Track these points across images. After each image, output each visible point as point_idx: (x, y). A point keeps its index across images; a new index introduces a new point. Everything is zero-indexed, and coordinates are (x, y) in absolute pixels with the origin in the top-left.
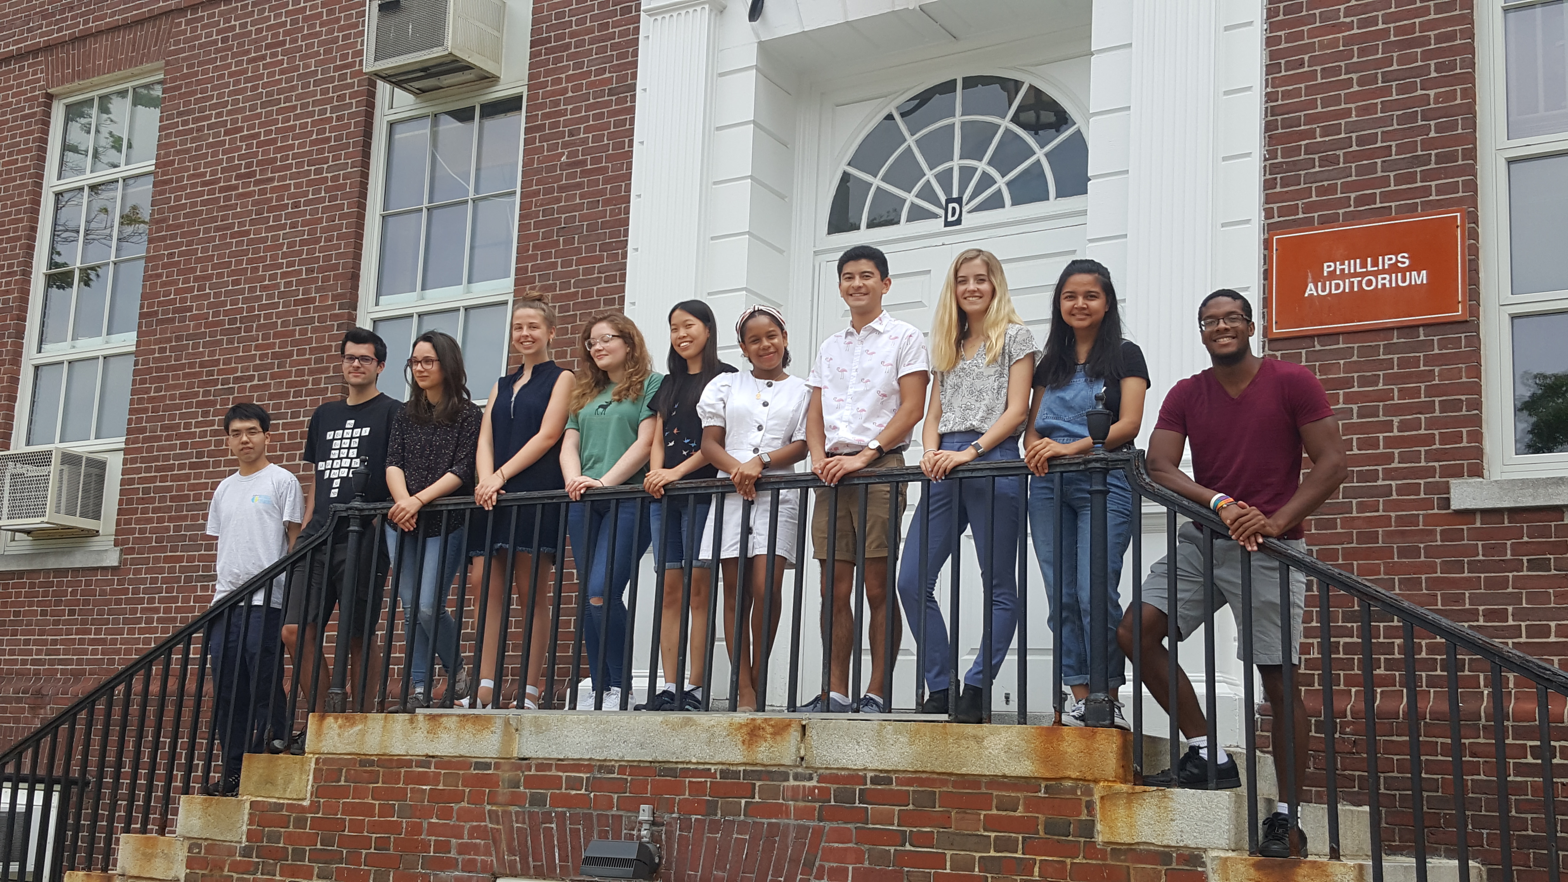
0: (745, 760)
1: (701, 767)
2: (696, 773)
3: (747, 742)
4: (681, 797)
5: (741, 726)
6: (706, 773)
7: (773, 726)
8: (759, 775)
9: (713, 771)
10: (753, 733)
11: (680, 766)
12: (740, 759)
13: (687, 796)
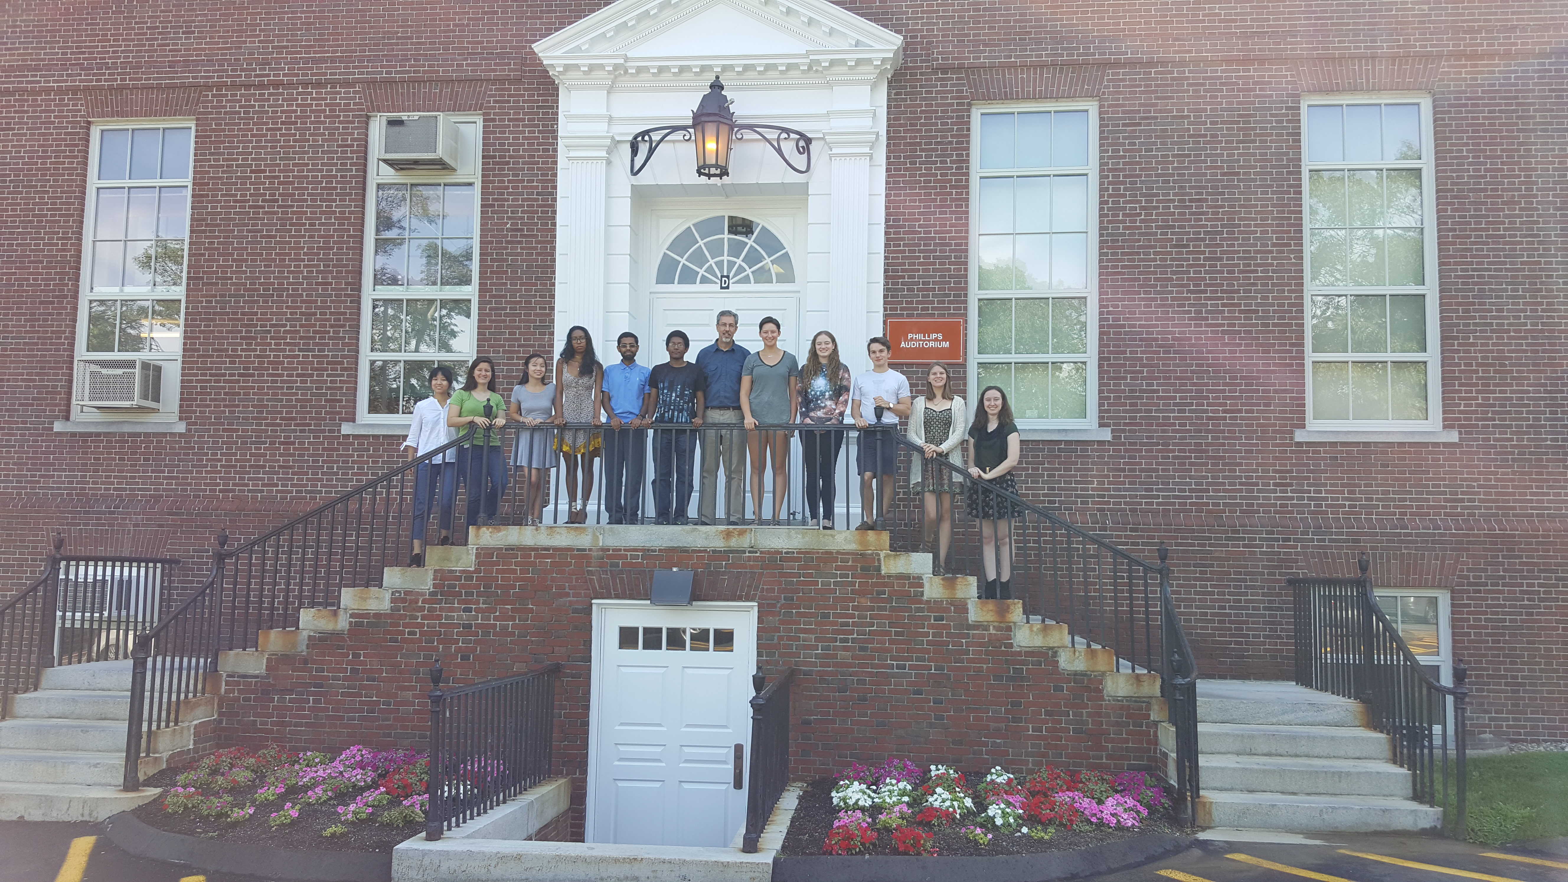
0: (725, 546)
2: (700, 551)
3: (725, 538)
5: (722, 532)
6: (705, 551)
8: (731, 551)
9: (708, 550)
10: (728, 534)
12: (722, 545)
13: (695, 561)
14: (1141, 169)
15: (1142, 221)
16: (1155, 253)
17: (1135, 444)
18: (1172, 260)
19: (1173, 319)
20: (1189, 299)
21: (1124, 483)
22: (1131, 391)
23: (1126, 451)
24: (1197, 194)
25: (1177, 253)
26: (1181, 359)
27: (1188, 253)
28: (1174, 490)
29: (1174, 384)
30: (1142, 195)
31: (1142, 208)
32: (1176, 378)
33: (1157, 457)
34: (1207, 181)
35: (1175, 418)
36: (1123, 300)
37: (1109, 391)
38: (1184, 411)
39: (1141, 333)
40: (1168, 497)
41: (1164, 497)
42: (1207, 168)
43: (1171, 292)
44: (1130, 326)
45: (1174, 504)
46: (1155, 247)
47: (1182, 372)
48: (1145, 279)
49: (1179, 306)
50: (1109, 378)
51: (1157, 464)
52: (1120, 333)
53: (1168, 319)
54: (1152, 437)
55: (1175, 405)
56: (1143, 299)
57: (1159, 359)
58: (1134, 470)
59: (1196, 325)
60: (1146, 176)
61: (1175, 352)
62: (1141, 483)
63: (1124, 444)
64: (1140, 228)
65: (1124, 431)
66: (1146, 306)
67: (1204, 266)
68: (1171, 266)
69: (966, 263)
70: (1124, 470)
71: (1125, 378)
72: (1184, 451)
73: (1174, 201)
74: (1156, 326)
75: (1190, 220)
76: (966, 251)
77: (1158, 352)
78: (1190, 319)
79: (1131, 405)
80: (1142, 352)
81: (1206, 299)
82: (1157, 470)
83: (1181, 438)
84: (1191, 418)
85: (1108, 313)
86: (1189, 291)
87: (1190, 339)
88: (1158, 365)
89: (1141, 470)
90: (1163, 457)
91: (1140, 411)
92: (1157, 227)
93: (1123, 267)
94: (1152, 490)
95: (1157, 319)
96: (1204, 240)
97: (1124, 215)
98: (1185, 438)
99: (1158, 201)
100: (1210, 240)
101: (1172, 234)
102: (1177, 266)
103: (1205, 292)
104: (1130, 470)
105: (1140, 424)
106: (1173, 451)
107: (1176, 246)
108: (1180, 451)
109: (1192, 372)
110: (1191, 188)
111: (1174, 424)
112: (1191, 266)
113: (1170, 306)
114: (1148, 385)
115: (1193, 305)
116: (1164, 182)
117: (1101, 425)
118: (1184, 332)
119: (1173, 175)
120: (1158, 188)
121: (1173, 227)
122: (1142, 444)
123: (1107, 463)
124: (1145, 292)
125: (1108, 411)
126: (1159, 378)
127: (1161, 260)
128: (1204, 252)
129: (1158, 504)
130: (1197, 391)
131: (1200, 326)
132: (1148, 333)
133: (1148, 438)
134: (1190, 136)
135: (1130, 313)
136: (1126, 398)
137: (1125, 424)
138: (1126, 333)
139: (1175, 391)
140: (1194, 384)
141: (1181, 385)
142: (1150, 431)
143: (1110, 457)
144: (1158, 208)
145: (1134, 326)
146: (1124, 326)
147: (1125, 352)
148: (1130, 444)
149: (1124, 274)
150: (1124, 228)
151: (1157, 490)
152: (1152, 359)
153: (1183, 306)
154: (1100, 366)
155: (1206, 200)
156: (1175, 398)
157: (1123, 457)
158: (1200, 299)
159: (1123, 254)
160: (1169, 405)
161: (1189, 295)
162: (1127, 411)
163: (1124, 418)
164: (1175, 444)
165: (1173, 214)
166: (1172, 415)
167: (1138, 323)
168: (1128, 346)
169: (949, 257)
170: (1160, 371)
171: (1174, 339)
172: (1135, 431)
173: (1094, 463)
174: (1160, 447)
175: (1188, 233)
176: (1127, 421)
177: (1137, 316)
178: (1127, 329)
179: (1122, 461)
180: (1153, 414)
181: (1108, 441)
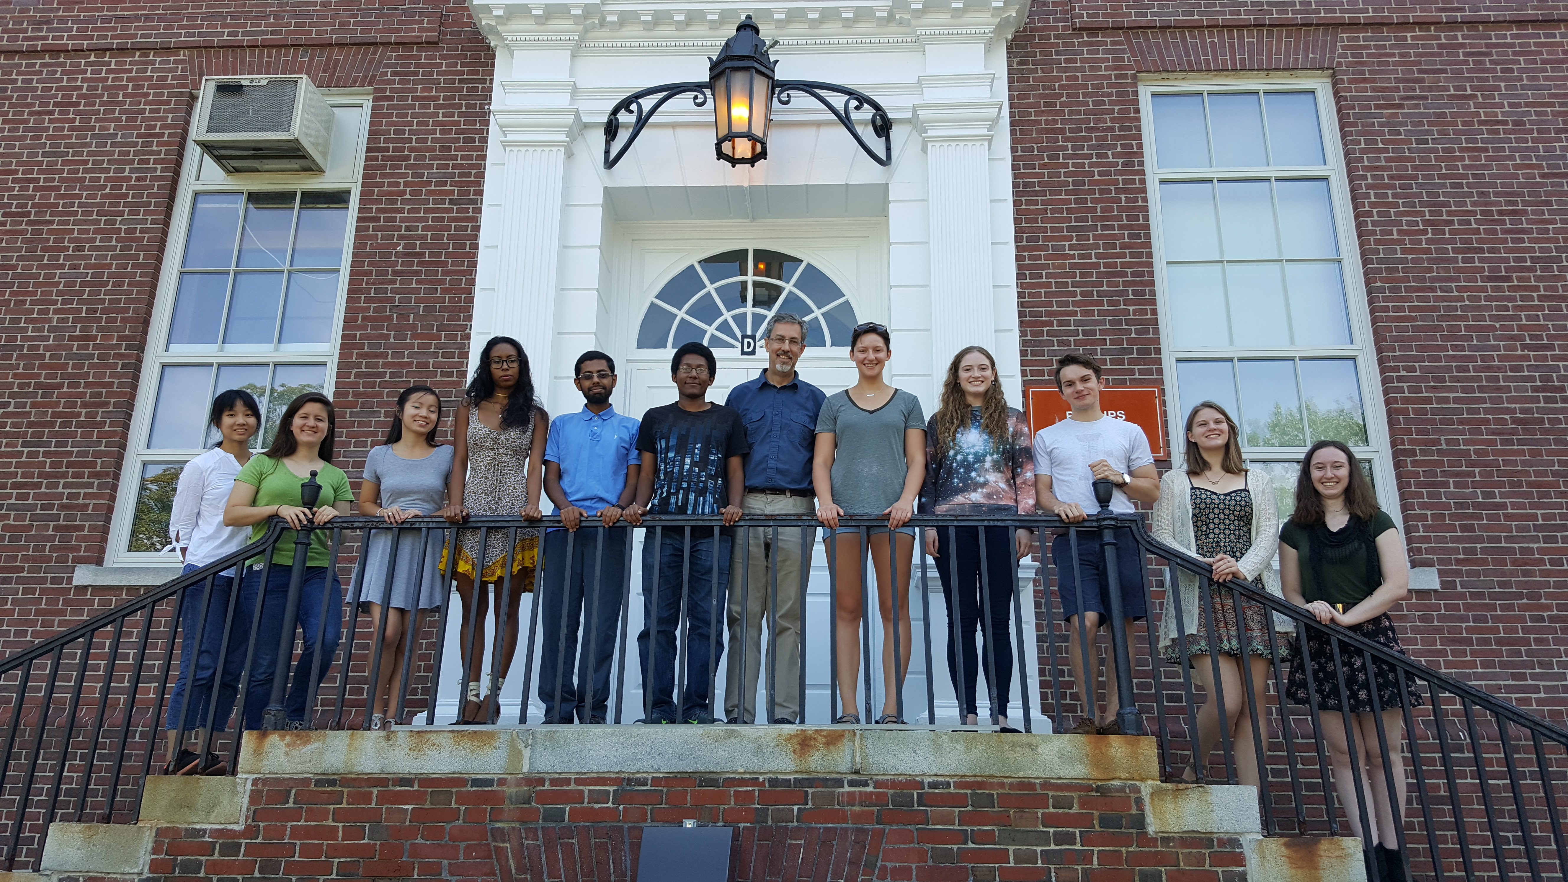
0: (797, 769)
1: (748, 776)
2: (742, 782)
3: (798, 751)
4: (727, 806)
5: (791, 737)
6: (754, 781)
7: (825, 736)
8: (811, 782)
9: (761, 780)
10: (805, 743)
11: (725, 776)
12: (792, 767)
13: (732, 804)
14: (1415, 168)
15: (1429, 241)
16: (1460, 289)
17: (1481, 596)
18: (1487, 299)
19: (1508, 389)
20: (1527, 358)
21: (1473, 665)
22: (1460, 505)
23: (1468, 607)
24: (1508, 203)
25: (1495, 289)
26: (1533, 453)
27: (1511, 288)
28: (1562, 676)
29: (1528, 495)
30: (1422, 204)
31: (1426, 222)
32: (1530, 484)
33: (1522, 619)
34: (1521, 185)
35: (1541, 551)
36: (1421, 359)
37: (1423, 506)
38: (1554, 539)
39: (1459, 411)
40: (1555, 689)
41: (1547, 689)
42: (1516, 167)
43: (1497, 348)
44: (1440, 400)
46: (1458, 280)
47: (1537, 474)
48: (1451, 328)
49: (1513, 369)
50: (1418, 485)
51: (1525, 630)
52: (1424, 412)
53: (1499, 389)
54: (1508, 584)
55: (1537, 528)
56: (1453, 358)
57: (1496, 453)
58: (1487, 642)
59: (1547, 400)
60: (1424, 177)
61: (1520, 442)
62: (1503, 665)
63: (1462, 596)
64: (1428, 251)
65: (1458, 573)
66: (1459, 369)
67: (1541, 309)
68: (1489, 308)
69: (1153, 302)
70: (1469, 641)
71: (1446, 485)
73: (1474, 213)
74: (1482, 400)
75: (1505, 241)
76: (1152, 283)
77: (1493, 443)
78: (1535, 389)
79: (1464, 528)
80: (1466, 442)
81: (1555, 358)
82: (1527, 642)
83: (1557, 585)
85: (1400, 379)
86: (1524, 347)
87: (1542, 421)
88: (1496, 464)
89: (1499, 641)
90: (1533, 619)
91: (1480, 540)
92: (1456, 251)
93: (1411, 309)
94: (1523, 677)
95: (1481, 389)
96: (1532, 269)
97: (1400, 232)
99: (1449, 213)
100: (1543, 269)
101: (1481, 260)
102: (1498, 308)
103: (1551, 348)
104: (1481, 642)
105: (1485, 562)
106: (1548, 608)
107: (1490, 279)
108: (1559, 607)
109: (1555, 474)
110: (1497, 194)
111: (1542, 562)
112: (1521, 308)
113: (1499, 369)
114: (1485, 495)
115: (1537, 368)
116: (1454, 186)
117: (1414, 564)
118: (1529, 411)
119: (1466, 177)
120: (1445, 194)
121: (1481, 250)
122: (1494, 596)
123: (1438, 630)
124: (1455, 348)
125: (1426, 539)
126: (1501, 485)
127: (1470, 298)
128: (1536, 289)
129: (1539, 702)
131: (1554, 400)
132: (1470, 411)
133: (1501, 584)
134: (1481, 123)
135: (1434, 378)
136: (1452, 517)
137: (1459, 562)
138: (1434, 412)
139: (1533, 506)
141: (1541, 495)
142: (1503, 574)
143: (1441, 618)
144: (1450, 223)
145: (1446, 400)
146: (1428, 400)
147: (1437, 442)
148: (1473, 595)
149: (1415, 319)
150: (1404, 251)
151: (1533, 677)
152: (1485, 453)
153: (1520, 369)
154: (1398, 465)
155: (1525, 212)
156: (1535, 517)
157: (1465, 619)
158: (1545, 358)
159: (1408, 289)
160: (1527, 529)
161: (1526, 352)
162: (1457, 540)
163: (1456, 551)
164: (1549, 596)
165: (1477, 231)
166: (1535, 546)
167: (1452, 395)
168: (1442, 432)
169: (1124, 293)
170: (1501, 473)
171: (1515, 421)
172: (1477, 574)
173: (1415, 630)
174: (1525, 601)
175: (1507, 260)
176: (1462, 556)
177: (1448, 384)
178: (1435, 406)
179: (1464, 625)
180: (1503, 545)
181: (1435, 591)
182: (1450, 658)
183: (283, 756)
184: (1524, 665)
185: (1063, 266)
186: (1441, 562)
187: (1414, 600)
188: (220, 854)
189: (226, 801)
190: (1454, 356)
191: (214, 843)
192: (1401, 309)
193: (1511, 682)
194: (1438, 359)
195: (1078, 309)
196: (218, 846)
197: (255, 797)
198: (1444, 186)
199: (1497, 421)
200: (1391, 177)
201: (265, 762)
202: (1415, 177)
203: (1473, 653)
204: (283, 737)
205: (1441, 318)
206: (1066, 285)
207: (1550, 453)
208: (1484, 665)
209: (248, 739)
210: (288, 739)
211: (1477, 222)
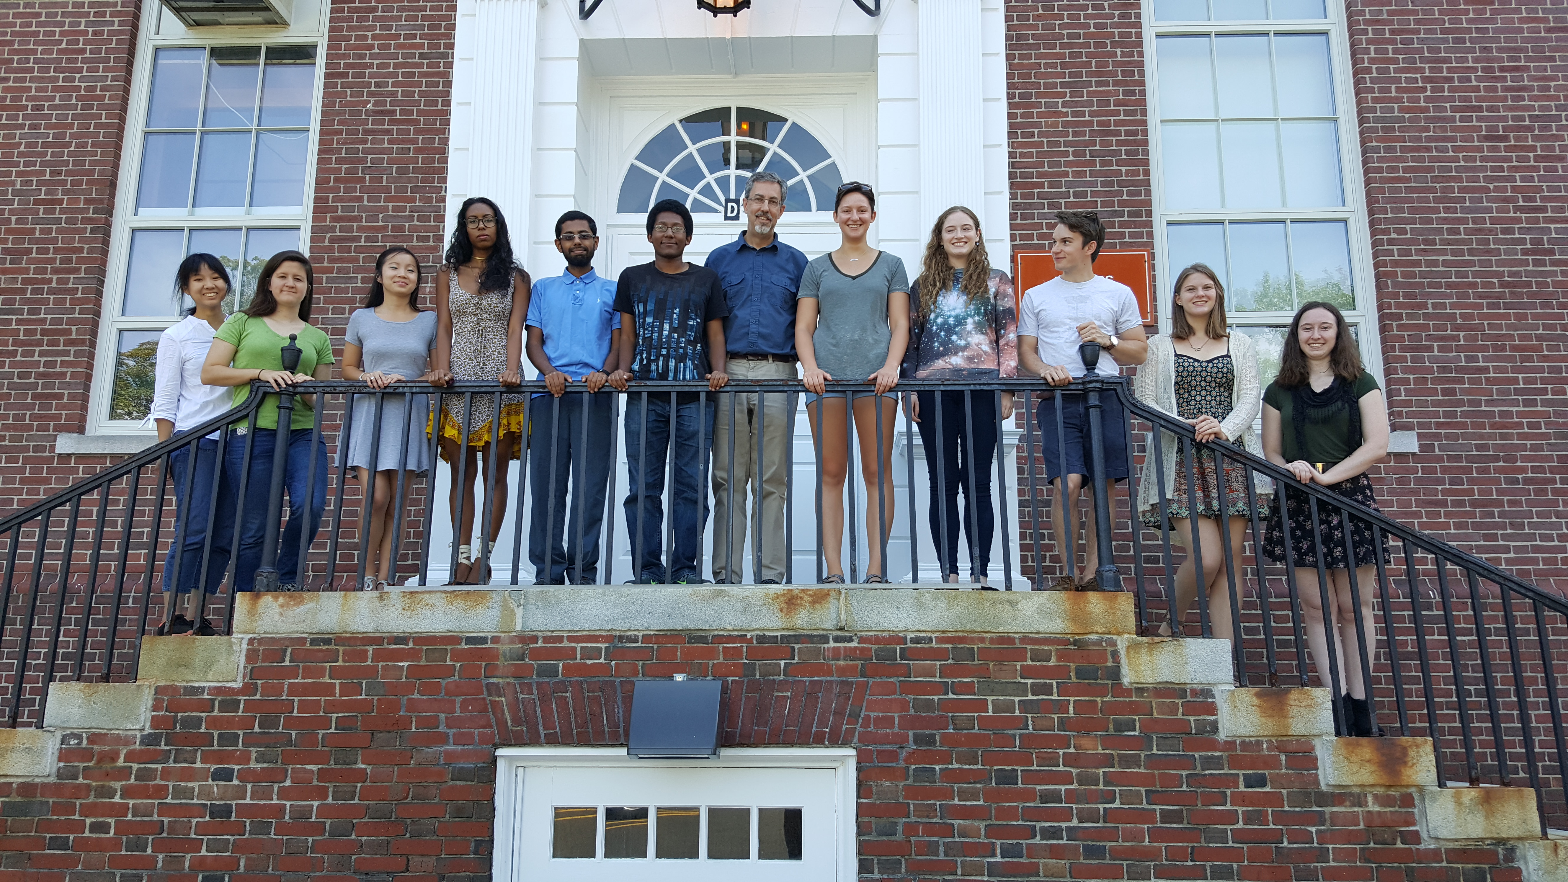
0: (784, 626)
1: (736, 633)
2: (731, 639)
3: (785, 610)
4: (716, 662)
5: (777, 596)
6: (742, 638)
7: (811, 596)
8: (798, 639)
9: (749, 637)
10: (791, 602)
11: (712, 634)
12: (779, 624)
13: (721, 659)
14: (1417, 22)
15: (1427, 99)
16: (1456, 149)
17: (1458, 458)
18: (1483, 159)
19: (1498, 252)
20: (1518, 220)
21: (1447, 526)
22: (1443, 369)
23: (1444, 470)
24: (1511, 59)
25: (1492, 149)
26: (1518, 317)
27: (1508, 148)
28: (1532, 537)
29: (1512, 359)
30: (1423, 60)
31: (1426, 79)
32: (1514, 348)
33: (1497, 481)
34: (1525, 40)
35: (1520, 414)
36: (1412, 221)
37: (1407, 370)
38: (1534, 403)
39: (1447, 275)
40: (1524, 549)
41: (1517, 549)
42: (1522, 20)
43: (1489, 210)
44: (1430, 263)
45: (1535, 561)
46: (1453, 139)
47: (1522, 338)
48: (1444, 190)
49: (1505, 231)
50: (1403, 349)
51: (1500, 492)
52: (1413, 275)
53: (1489, 252)
54: (1485, 447)
55: (1518, 392)
57: (1482, 317)
58: (1461, 504)
59: (1536, 263)
60: (1427, 31)
61: (1507, 306)
62: (1476, 526)
63: (1440, 459)
64: (1426, 110)
65: (1437, 437)
66: (1451, 231)
67: (1536, 169)
68: (1484, 169)
69: (1146, 162)
70: (1444, 503)
71: (1430, 349)
72: (1542, 470)
73: (1475, 69)
74: (1471, 263)
75: (1505, 99)
76: (1146, 143)
77: (1480, 306)
78: (1525, 252)
79: (1445, 392)
80: (1453, 306)
81: (1547, 220)
82: (1500, 504)
83: (1533, 448)
84: (1547, 415)
85: (1391, 242)
86: (1517, 209)
87: (1529, 284)
88: (1481, 327)
89: (1474, 504)
90: (1508, 481)
91: (1460, 403)
92: (1454, 109)
93: (1406, 170)
94: (1494, 537)
95: (1471, 252)
96: (1530, 129)
97: (1398, 90)
98: (1540, 448)
99: (1449, 70)
100: (1541, 128)
101: (1479, 119)
102: (1493, 169)
103: (1543, 209)
104: (1455, 503)
105: (1464, 425)
106: (1523, 470)
107: (1487, 138)
108: (1534, 469)
109: (1539, 338)
110: (1500, 49)
111: (1519, 425)
112: (1516, 169)
113: (1490, 231)
114: (1469, 359)
115: (1528, 230)
116: (1456, 41)
117: (1394, 428)
118: (1517, 274)
119: (1469, 31)
120: (1447, 50)
121: (1480, 109)
122: (1470, 459)
123: (1415, 492)
124: (1447, 210)
125: (1408, 403)
126: (1484, 348)
127: (1465, 158)
128: (1533, 149)
129: (1509, 561)
130: (1551, 370)
131: (1543, 263)
132: (1458, 274)
133: (1478, 447)
135: (1426, 242)
136: (1435, 381)
137: (1439, 425)
138: (1423, 275)
139: (1515, 370)
140: (1545, 358)
141: (1524, 359)
142: (1482, 437)
143: (1418, 481)
144: (1450, 79)
145: (1435, 263)
146: (1417, 263)
147: (1424, 306)
148: (1451, 458)
149: (1408, 180)
150: (1401, 109)
151: (1505, 537)
152: (1471, 317)
153: (1511, 231)
154: (1383, 329)
155: (1527, 69)
156: (1516, 381)
157: (1441, 482)
158: (1537, 220)
159: (1404, 149)
160: (1507, 392)
161: (1518, 214)
162: (1439, 403)
163: (1436, 415)
164: (1525, 459)
165: (1477, 89)
166: (1514, 409)
167: (1441, 258)
168: (1429, 295)
169: (1117, 153)
170: (1485, 337)
171: (1503, 284)
172: (1456, 437)
173: (1391, 492)
174: (1501, 464)
175: (1504, 119)
176: (1442, 420)
177: (1438, 247)
178: (1424, 269)
179: (1440, 488)
180: (1483, 408)
181: (1414, 454)
182: (1425, 520)
183: (277, 617)
184: (1496, 526)
185: (1055, 124)
186: (1421, 425)
187: (1392, 464)
188: (220, 711)
189: (223, 660)
190: (1445, 219)
191: (213, 701)
192: (1395, 169)
193: (1482, 543)
194: (1430, 221)
195: (1070, 170)
196: (217, 703)
197: (251, 656)
198: (1446, 41)
199: (1485, 285)
200: (1392, 32)
201: (259, 623)
202: (1418, 32)
203: (1448, 515)
204: (276, 598)
205: (1435, 179)
206: (1058, 144)
207: (1536, 317)
208: (1458, 526)
209: (241, 600)
210: (281, 600)
211: (1478, 79)
